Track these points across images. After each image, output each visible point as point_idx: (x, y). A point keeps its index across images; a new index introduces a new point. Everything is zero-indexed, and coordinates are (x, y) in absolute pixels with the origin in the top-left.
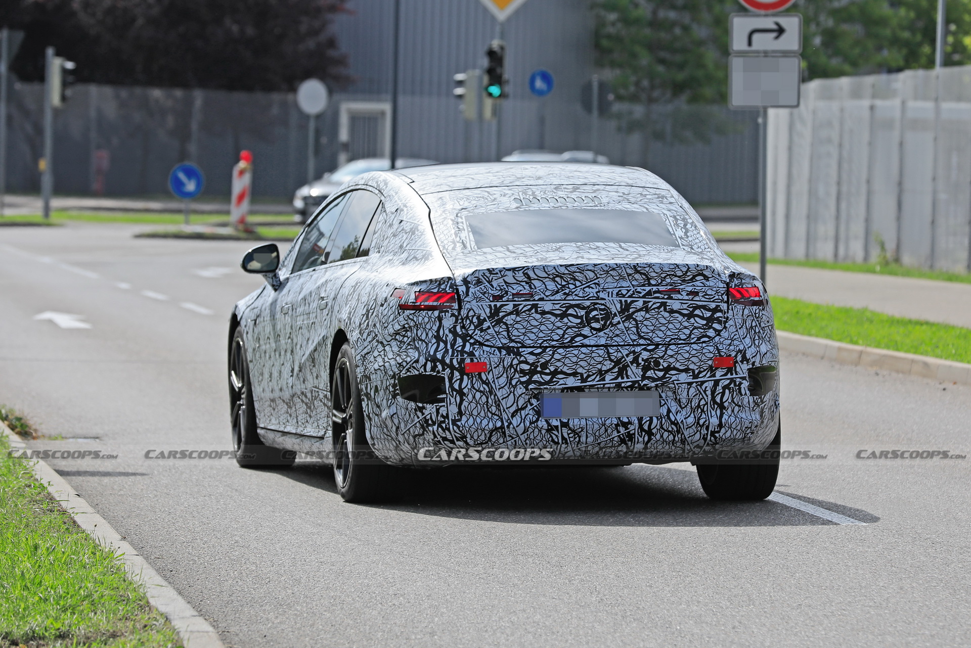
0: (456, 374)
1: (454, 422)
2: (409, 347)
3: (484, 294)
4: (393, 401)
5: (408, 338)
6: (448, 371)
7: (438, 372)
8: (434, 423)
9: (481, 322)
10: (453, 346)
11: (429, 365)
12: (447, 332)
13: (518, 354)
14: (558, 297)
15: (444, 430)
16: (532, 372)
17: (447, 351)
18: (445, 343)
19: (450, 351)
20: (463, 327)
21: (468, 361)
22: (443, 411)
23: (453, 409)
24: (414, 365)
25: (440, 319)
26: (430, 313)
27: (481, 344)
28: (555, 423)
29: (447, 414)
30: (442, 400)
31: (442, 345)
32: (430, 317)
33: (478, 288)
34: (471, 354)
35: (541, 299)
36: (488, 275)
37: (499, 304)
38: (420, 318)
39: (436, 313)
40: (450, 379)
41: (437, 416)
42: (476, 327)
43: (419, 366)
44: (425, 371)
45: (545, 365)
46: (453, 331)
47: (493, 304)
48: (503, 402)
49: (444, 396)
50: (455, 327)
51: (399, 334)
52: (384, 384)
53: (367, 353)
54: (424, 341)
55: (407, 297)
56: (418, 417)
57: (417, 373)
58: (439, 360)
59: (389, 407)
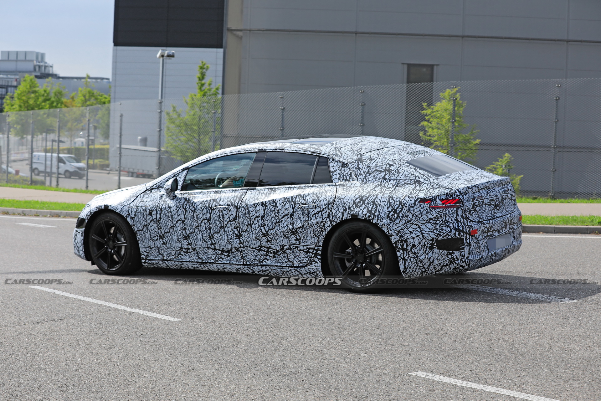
0: (468, 236)
1: (467, 258)
2: (442, 226)
3: (469, 198)
4: (430, 251)
5: (440, 222)
6: (465, 235)
7: (461, 236)
8: (458, 260)
9: (470, 211)
10: (464, 223)
11: (457, 233)
12: (460, 217)
13: (484, 224)
14: (488, 197)
15: (463, 262)
16: (488, 231)
17: (463, 226)
18: (460, 222)
19: (464, 226)
20: (465, 214)
21: (471, 230)
22: (463, 253)
23: (467, 252)
24: (449, 234)
25: (457, 211)
26: (452, 209)
27: (473, 221)
28: (493, 253)
29: (465, 255)
30: (463, 249)
31: (460, 224)
32: (452, 211)
33: (466, 196)
34: (471, 226)
35: (484, 199)
36: (468, 189)
37: (474, 202)
38: (447, 212)
39: (455, 209)
40: (466, 239)
41: (460, 256)
42: (469, 214)
43: (452, 234)
44: (455, 236)
45: (491, 229)
46: (462, 217)
47: (472, 202)
48: (481, 246)
49: (463, 247)
50: (462, 214)
51: (432, 220)
52: (422, 243)
53: (401, 230)
54: (451, 222)
55: (434, 202)
56: (448, 257)
57: (450, 237)
58: (461, 231)
59: (427, 254)
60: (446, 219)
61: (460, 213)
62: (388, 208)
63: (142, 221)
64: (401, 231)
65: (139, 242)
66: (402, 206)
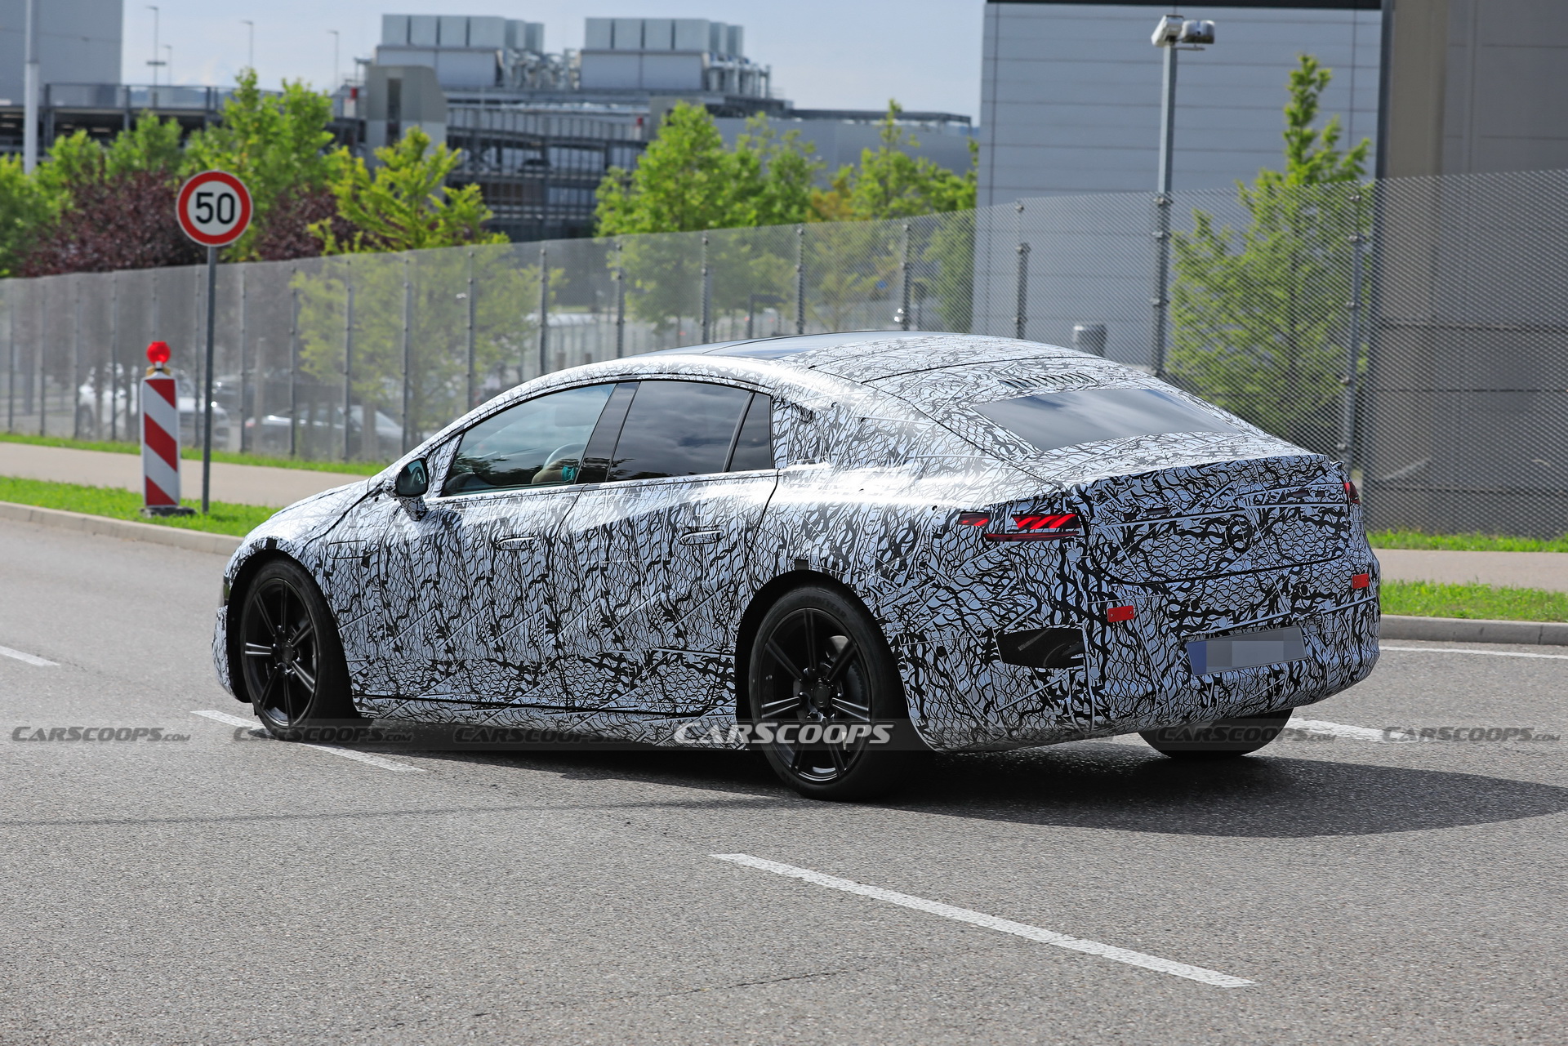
0: (1097, 624)
1: (1096, 690)
2: (1016, 592)
3: (1113, 512)
4: (984, 666)
5: (1011, 580)
6: (1086, 621)
7: (1073, 624)
8: (1065, 694)
9: (1114, 551)
10: (1085, 586)
11: (1058, 616)
12: (1074, 568)
13: (1166, 591)
14: (1197, 509)
15: (1081, 703)
16: (1183, 614)
17: (1079, 595)
18: (1074, 583)
19: (1084, 594)
20: (1094, 560)
21: (1110, 606)
22: (1080, 676)
23: (1095, 673)
24: (1033, 616)
25: (1063, 551)
26: (1047, 543)
27: (1120, 582)
28: (1208, 680)
29: (1086, 681)
30: (1079, 662)
31: (1070, 587)
32: (1047, 550)
33: (1104, 505)
34: (1112, 596)
35: (1179, 515)
36: (1113, 486)
37: (1132, 525)
38: (1032, 553)
39: (1057, 543)
40: (1090, 633)
41: (1071, 683)
42: (1109, 559)
43: (1041, 617)
44: (1052, 623)
45: (1196, 604)
46: (1082, 566)
47: (1125, 525)
48: (1153, 658)
49: (1081, 656)
50: (1083, 560)
51: (989, 575)
52: (963, 645)
53: (909, 603)
54: (1042, 582)
55: (997, 523)
56: (1036, 687)
57: (1038, 627)
58: (1072, 608)
59: (976, 676)
60: (1027, 573)
61: (1074, 554)
62: (880, 540)
63: (348, 584)
64: (908, 607)
65: (345, 645)
66: (916, 534)
